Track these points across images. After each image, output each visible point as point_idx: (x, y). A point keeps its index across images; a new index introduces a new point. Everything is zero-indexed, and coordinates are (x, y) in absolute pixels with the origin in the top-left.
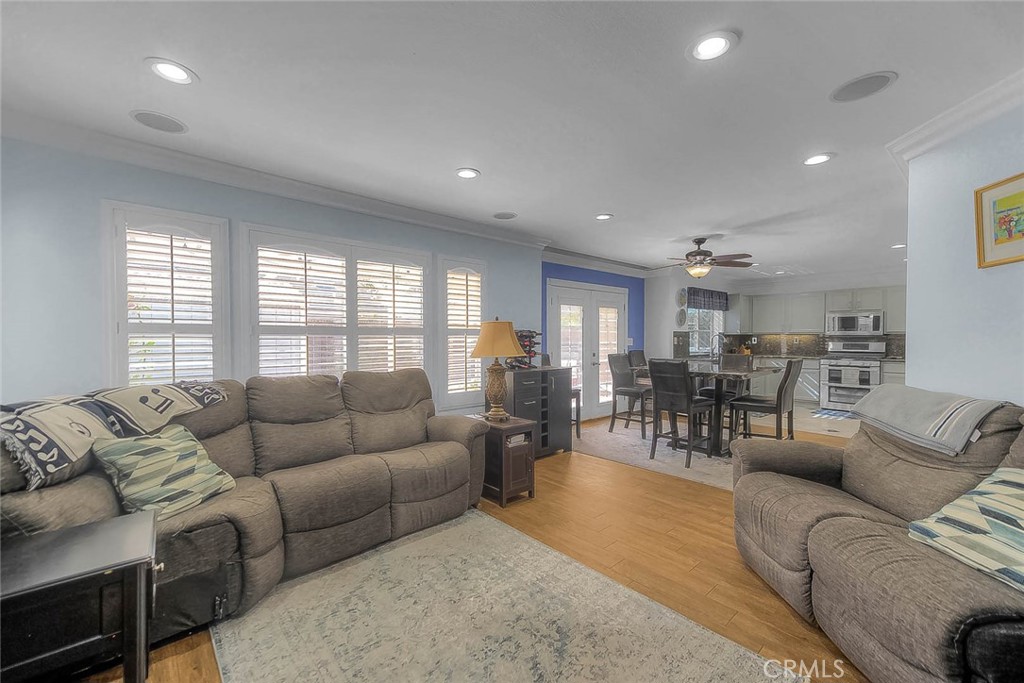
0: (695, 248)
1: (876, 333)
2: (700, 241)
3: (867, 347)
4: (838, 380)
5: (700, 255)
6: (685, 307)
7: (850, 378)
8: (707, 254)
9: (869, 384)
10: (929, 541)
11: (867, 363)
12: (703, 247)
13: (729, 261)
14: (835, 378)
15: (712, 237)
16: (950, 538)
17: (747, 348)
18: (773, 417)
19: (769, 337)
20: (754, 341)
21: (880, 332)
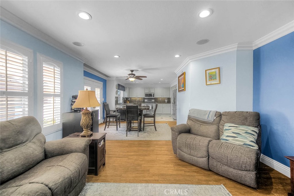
0: (131, 73)
1: (153, 98)
2: (132, 71)
3: (151, 100)
5: (132, 75)
8: (134, 75)
9: (153, 109)
10: (227, 141)
11: (153, 104)
12: (133, 73)
13: (138, 78)
15: (136, 70)
16: (232, 140)
17: (128, 101)
18: (153, 119)
19: (133, 98)
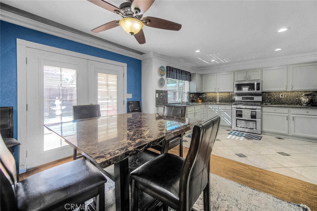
1: (258, 92)
4: (240, 115)
6: (164, 77)
7: (247, 114)
9: (256, 118)
11: (255, 107)
14: (239, 115)
17: (200, 99)
19: (210, 94)
20: (204, 96)
21: (260, 91)
